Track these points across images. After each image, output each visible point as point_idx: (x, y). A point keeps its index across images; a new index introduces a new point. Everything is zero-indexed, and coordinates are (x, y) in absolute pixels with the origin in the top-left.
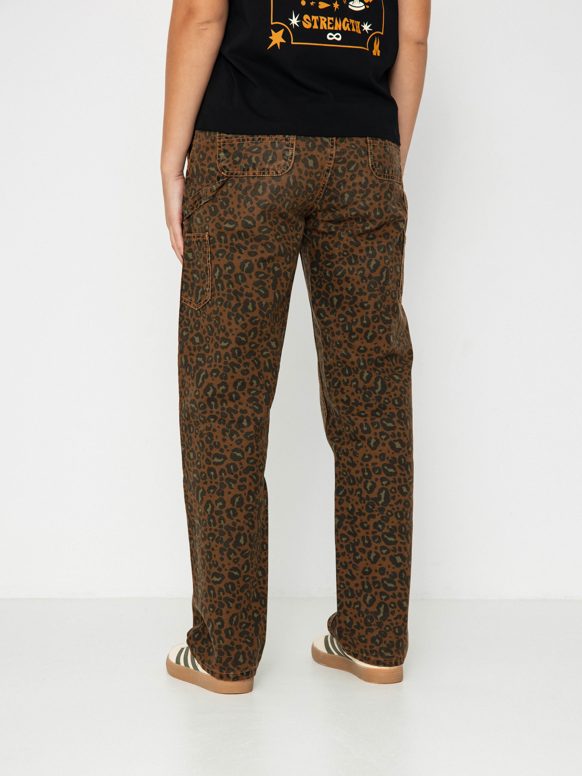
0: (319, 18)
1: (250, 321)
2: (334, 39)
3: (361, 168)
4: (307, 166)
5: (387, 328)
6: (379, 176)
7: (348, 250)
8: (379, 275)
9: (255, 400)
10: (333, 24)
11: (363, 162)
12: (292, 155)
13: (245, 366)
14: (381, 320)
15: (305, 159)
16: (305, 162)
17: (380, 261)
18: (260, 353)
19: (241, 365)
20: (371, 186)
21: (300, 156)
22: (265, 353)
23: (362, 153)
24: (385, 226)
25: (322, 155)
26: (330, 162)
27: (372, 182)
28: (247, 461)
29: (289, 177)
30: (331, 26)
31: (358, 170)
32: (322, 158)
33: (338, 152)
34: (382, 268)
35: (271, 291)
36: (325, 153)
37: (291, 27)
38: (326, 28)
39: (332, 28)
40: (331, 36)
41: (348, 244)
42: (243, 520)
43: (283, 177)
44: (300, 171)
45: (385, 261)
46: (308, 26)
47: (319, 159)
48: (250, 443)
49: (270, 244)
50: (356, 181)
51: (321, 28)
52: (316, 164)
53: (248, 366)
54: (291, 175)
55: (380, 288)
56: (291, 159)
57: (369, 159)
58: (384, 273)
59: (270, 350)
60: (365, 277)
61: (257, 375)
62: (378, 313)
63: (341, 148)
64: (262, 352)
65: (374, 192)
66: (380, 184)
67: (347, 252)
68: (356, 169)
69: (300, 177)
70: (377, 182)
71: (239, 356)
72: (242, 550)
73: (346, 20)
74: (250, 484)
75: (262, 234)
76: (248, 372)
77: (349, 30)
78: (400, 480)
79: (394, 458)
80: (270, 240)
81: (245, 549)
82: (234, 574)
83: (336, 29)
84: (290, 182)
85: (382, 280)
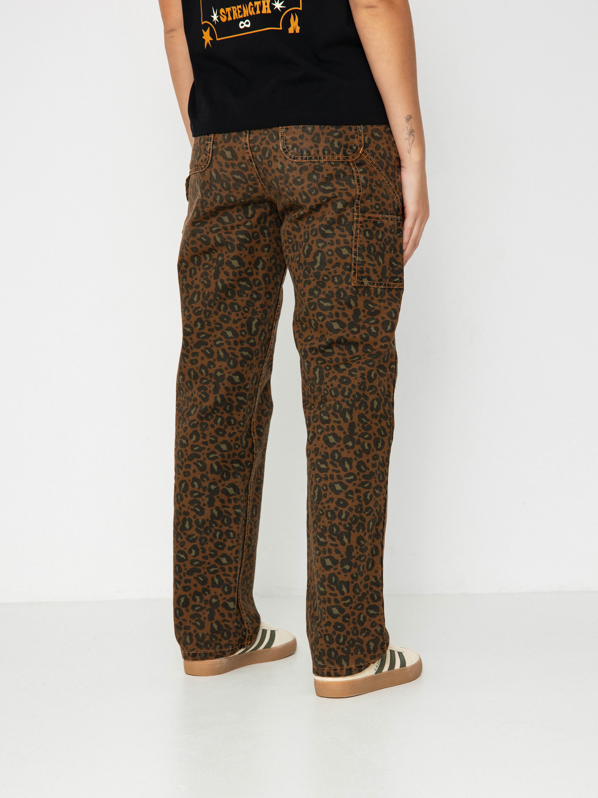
0: (231, 8)
1: (194, 312)
2: (245, 27)
3: (274, 153)
4: (225, 158)
5: (326, 315)
6: (294, 158)
7: (292, 236)
8: (312, 260)
9: (203, 389)
10: (242, 13)
11: (275, 147)
12: (210, 149)
13: (193, 356)
14: (318, 307)
15: (222, 151)
16: (223, 154)
17: (312, 245)
18: (212, 343)
19: (190, 355)
20: (288, 170)
21: (217, 149)
22: (218, 343)
23: (273, 138)
24: (323, 207)
25: (238, 145)
26: (248, 151)
27: (289, 166)
28: (191, 448)
29: (211, 172)
30: (240, 14)
31: (272, 156)
32: (239, 149)
33: (251, 140)
34: (315, 253)
35: (213, 281)
36: (240, 143)
37: (213, 23)
38: (237, 18)
39: (241, 16)
40: (242, 25)
41: (290, 230)
42: (187, 505)
43: (206, 172)
44: (219, 163)
45: (317, 245)
46: (224, 20)
47: (236, 150)
48: (194, 431)
49: (205, 237)
50: (274, 167)
51: (234, 18)
52: (234, 156)
53: (197, 356)
54: (212, 169)
55: (313, 273)
56: (209, 153)
57: (280, 143)
58: (318, 258)
59: (224, 340)
60: (301, 264)
61: (206, 365)
62: (315, 300)
63: (254, 135)
64: (215, 341)
65: (293, 176)
66: (298, 167)
67: (291, 238)
68: (270, 155)
69: (222, 170)
70: (294, 165)
71: (186, 347)
72: (187, 535)
73: (250, 4)
74: (194, 471)
75: (196, 227)
76: (197, 361)
77: (254, 14)
78: (332, 477)
79: (327, 453)
80: (205, 233)
81: (191, 534)
82: (180, 557)
83: (245, 16)
84: (213, 177)
85: (315, 265)
